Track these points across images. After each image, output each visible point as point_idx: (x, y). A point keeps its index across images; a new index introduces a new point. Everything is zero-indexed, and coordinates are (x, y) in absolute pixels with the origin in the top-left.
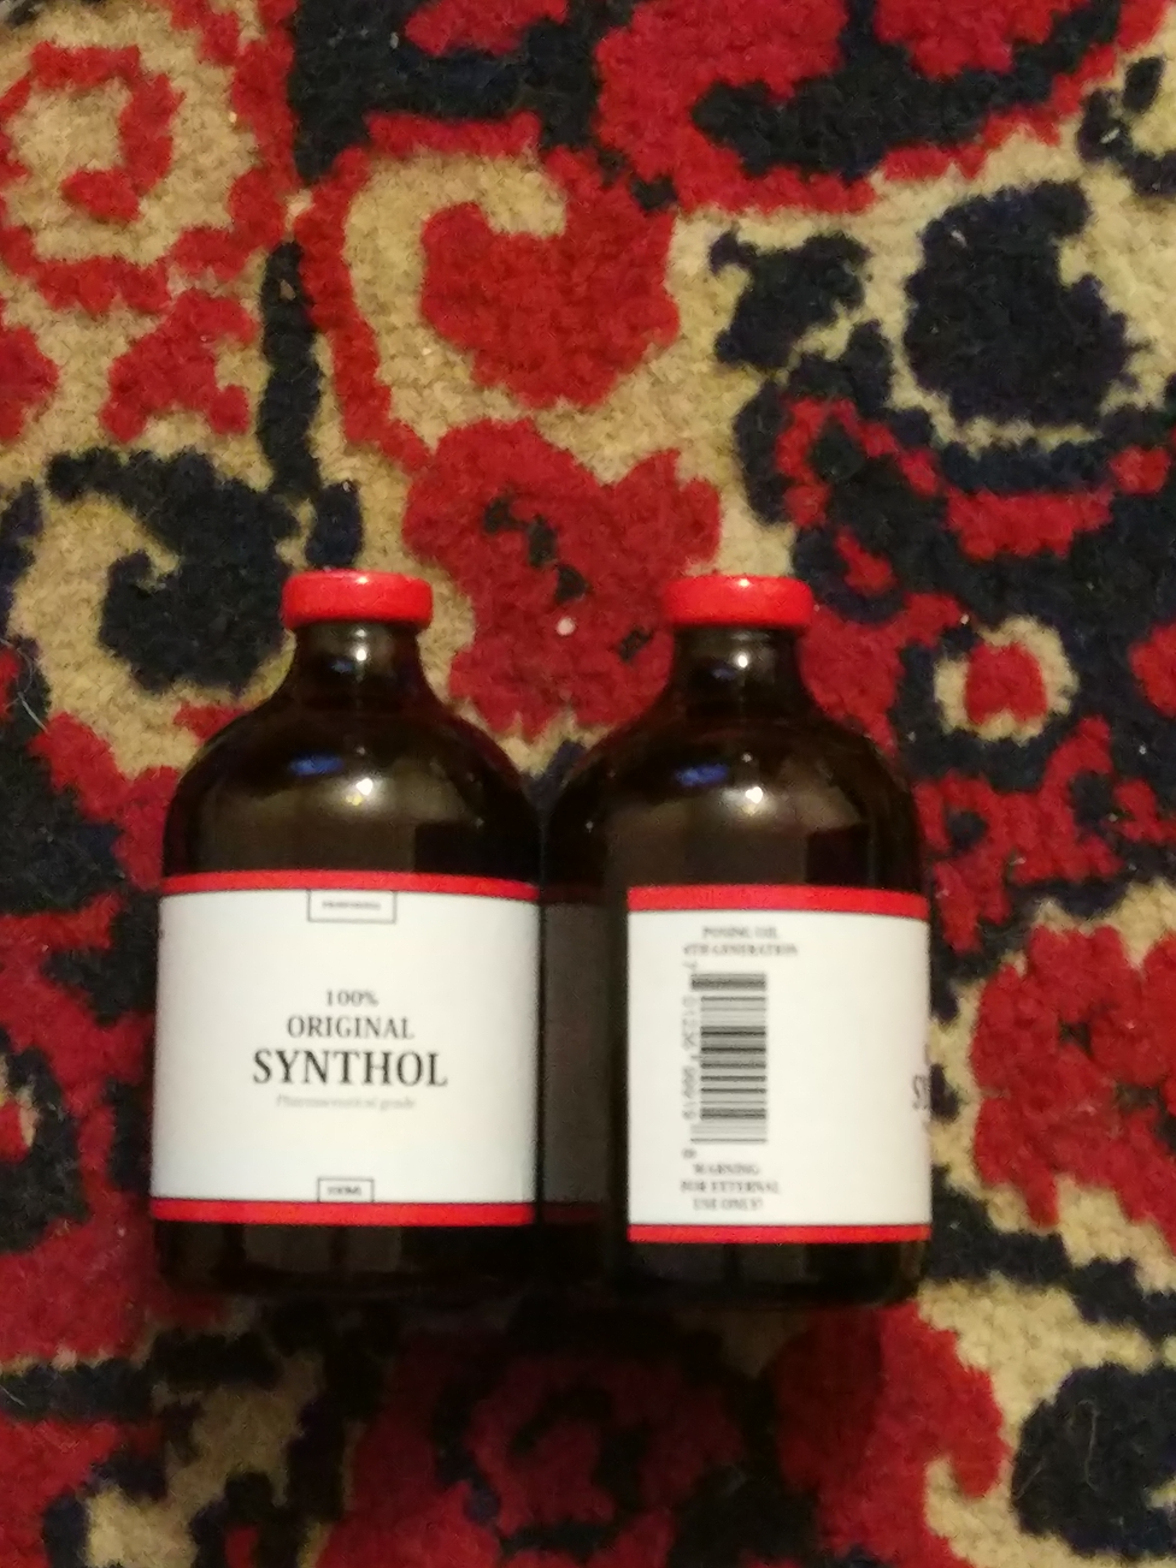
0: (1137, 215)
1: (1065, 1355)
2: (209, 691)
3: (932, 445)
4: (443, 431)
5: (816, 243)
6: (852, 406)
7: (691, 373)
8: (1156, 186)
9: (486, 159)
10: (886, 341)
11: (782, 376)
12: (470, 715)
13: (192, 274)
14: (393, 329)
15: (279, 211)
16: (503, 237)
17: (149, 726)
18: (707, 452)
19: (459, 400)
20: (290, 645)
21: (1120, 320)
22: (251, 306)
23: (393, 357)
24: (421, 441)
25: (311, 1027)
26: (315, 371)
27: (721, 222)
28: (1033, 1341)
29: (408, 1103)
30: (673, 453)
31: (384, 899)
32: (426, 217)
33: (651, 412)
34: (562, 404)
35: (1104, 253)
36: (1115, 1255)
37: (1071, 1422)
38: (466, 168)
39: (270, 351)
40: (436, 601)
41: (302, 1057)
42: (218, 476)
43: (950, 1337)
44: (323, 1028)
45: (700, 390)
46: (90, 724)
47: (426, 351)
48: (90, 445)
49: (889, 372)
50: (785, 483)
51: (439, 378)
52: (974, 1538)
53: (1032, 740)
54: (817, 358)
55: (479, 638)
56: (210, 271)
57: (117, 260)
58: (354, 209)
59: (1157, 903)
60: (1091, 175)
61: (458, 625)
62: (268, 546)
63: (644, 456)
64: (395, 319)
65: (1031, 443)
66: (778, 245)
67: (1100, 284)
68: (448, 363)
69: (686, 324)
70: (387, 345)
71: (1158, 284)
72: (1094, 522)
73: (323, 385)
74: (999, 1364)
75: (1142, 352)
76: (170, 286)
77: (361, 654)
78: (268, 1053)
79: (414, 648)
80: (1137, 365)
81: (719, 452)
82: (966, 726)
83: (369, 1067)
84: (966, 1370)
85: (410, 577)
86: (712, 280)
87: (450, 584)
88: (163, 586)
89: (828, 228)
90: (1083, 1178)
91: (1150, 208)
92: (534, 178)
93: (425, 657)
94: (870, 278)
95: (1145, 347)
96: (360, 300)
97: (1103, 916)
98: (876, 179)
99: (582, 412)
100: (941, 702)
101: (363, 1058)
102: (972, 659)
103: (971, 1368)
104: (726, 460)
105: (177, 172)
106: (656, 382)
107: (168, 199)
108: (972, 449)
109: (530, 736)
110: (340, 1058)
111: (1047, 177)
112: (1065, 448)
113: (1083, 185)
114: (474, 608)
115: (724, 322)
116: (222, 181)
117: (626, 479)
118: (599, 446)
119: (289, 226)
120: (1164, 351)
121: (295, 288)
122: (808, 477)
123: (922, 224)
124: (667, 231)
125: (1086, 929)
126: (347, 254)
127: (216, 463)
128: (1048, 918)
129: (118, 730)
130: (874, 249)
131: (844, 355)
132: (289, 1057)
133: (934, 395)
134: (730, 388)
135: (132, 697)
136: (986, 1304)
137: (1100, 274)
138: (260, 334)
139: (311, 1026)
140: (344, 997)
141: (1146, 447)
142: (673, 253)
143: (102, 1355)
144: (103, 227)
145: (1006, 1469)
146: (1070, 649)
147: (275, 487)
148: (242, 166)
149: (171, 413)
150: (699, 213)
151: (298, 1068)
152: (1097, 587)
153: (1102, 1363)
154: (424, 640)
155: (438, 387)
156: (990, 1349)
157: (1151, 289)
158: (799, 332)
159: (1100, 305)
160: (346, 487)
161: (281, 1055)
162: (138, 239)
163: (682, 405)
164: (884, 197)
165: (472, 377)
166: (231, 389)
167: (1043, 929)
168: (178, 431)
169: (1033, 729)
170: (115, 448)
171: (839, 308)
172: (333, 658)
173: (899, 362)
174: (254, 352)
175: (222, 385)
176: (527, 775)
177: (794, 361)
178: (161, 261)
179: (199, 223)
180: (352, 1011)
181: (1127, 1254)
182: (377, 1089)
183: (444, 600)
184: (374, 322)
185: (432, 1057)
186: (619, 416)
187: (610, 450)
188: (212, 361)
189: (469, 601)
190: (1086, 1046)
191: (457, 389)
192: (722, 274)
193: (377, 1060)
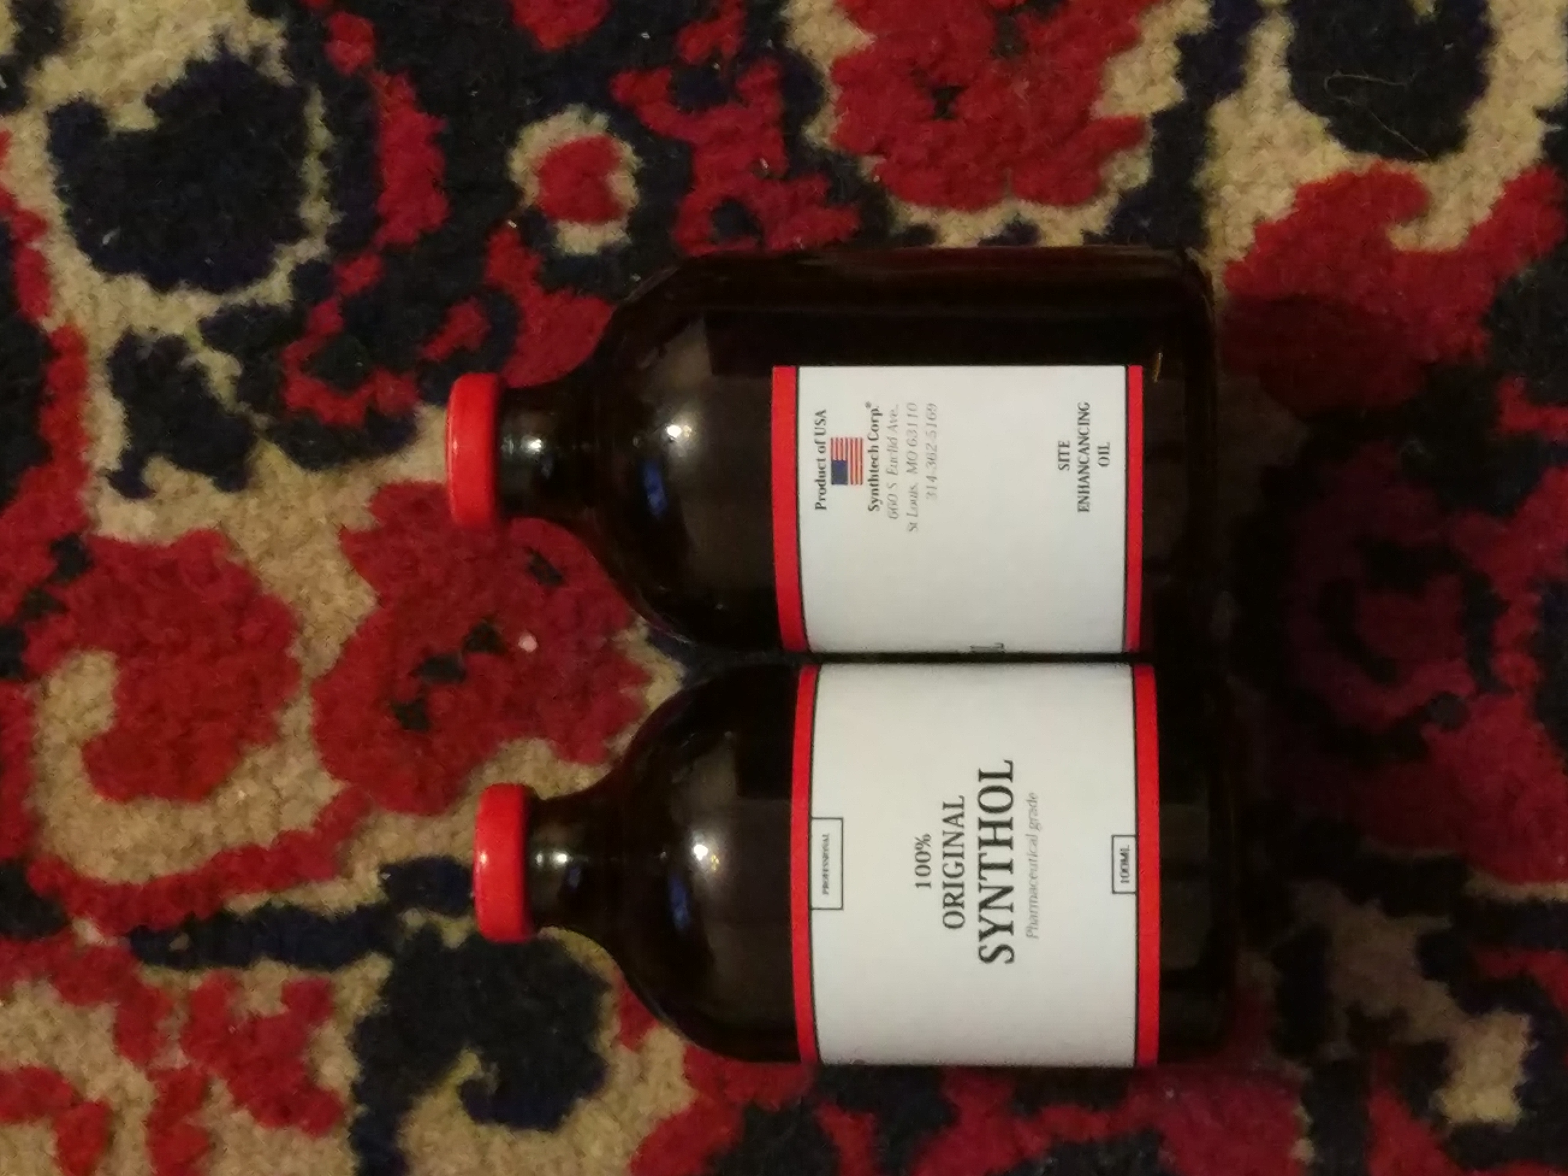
0: (81, 51)
1: (1278, 108)
2: (604, 1015)
3: (328, 262)
4: (325, 775)
5: (118, 389)
6: (290, 347)
7: (259, 516)
8: (51, 30)
9: (36, 736)
10: (220, 311)
11: (261, 420)
12: (623, 741)
13: (164, 1041)
14: (218, 832)
15: (96, 951)
16: (119, 716)
17: (642, 1078)
18: (341, 497)
19: (292, 760)
20: (554, 932)
21: (193, 66)
22: (195, 981)
23: (249, 830)
24: (335, 798)
25: (955, 904)
26: (264, 912)
27: (98, 489)
28: (1265, 141)
29: (1032, 800)
30: (343, 533)
31: (818, 830)
32: (98, 799)
33: (301, 558)
34: (295, 651)
35: (123, 84)
36: (1174, 56)
37: (1348, 101)
38: (47, 758)
39: (245, 961)
40: (505, 780)
41: (985, 913)
42: (378, 1009)
43: (1262, 227)
44: (956, 892)
45: (276, 507)
46: (639, 1140)
47: (242, 795)
48: (347, 1146)
49: (253, 309)
50: (373, 416)
51: (269, 781)
52: (1469, 199)
53: (637, 152)
54: (239, 383)
55: (542, 733)
56: (161, 1025)
57: (151, 1123)
58: (91, 874)
59: (806, 17)
60: (41, 98)
61: (528, 757)
62: (451, 955)
63: (347, 565)
64: (207, 828)
65: (325, 157)
66: (121, 428)
67: (155, 88)
68: (254, 771)
69: (207, 523)
70: (234, 836)
71: (154, 26)
72: (405, 91)
73: (279, 904)
74: (1286, 176)
75: (226, 42)
76: (178, 1066)
77: (562, 858)
78: (981, 949)
79: (555, 802)
80: (240, 48)
81: (340, 485)
82: (624, 221)
83: (996, 842)
84: (1297, 210)
85: (479, 808)
86: (158, 496)
87: (487, 764)
88: (494, 1066)
89: (102, 375)
90: (1094, 91)
91: (75, 37)
92: (55, 685)
93: (564, 791)
94: (154, 330)
95: (221, 40)
96: (189, 866)
97: (820, 75)
98: (49, 325)
99: (300, 630)
100: (599, 249)
101: (985, 849)
102: (554, 217)
103: (1294, 205)
104: (350, 478)
105: (57, 1061)
106: (269, 553)
107: (85, 1069)
108: (333, 219)
109: (642, 678)
110: (984, 873)
111: (43, 145)
112: (327, 121)
113: (51, 108)
114: (510, 741)
115: (204, 483)
116: (64, 1014)
117: (371, 582)
118: (338, 612)
119: (112, 942)
120: (226, 18)
121: (177, 935)
122: (366, 391)
123: (97, 277)
124: (110, 543)
125: (834, 93)
126: (140, 879)
127: (363, 1013)
128: (823, 133)
129: (645, 1109)
130: (123, 326)
131: (236, 355)
132: (986, 927)
133: (277, 261)
134: (274, 474)
135: (611, 1097)
136: (1228, 191)
137: (143, 89)
138: (226, 970)
139: (953, 904)
140: (923, 871)
141: (327, 36)
142: (132, 538)
143: (1299, 1111)
144: (117, 1137)
145: (1396, 167)
146: (540, 114)
147: (387, 950)
148: (49, 994)
149: (312, 1060)
150: (90, 511)
151: (1000, 917)
152: (475, 87)
153: (1286, 70)
154: (546, 792)
155: (280, 782)
156: (1273, 187)
157: (160, 34)
158: (213, 403)
159: (177, 88)
160: (386, 876)
161: (983, 935)
162: (128, 1102)
163: (292, 525)
164: (69, 316)
165: (268, 745)
166: (285, 1000)
167: (835, 138)
168: (329, 1053)
169: (626, 151)
170: (349, 1120)
171: (188, 361)
172: (566, 887)
173: (242, 298)
174: (245, 976)
175: (281, 1009)
176: (684, 681)
177: (243, 408)
178: (150, 1076)
179: (109, 1036)
180: (936, 862)
181: (1171, 45)
182: (1018, 834)
183: (502, 770)
184: (211, 850)
185: (982, 776)
186: (304, 591)
187: (342, 600)
188: (255, 1020)
189: (504, 745)
190: (956, 91)
191: (280, 762)
192: (154, 487)
193: (987, 834)
